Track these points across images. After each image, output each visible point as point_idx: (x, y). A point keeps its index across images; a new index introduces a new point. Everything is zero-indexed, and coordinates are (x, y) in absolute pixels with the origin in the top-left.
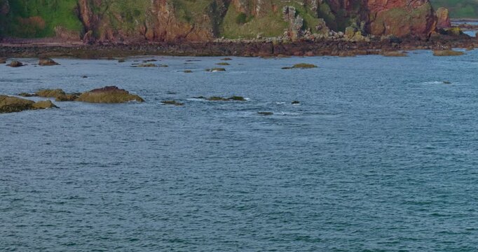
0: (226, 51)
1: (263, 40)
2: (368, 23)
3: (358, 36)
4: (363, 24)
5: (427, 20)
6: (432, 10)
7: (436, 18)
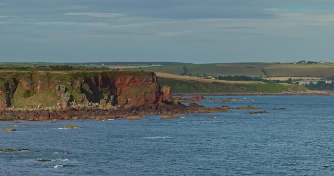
0: (15, 116)
1: (42, 109)
2: (116, 97)
3: (109, 106)
4: (112, 97)
5: (156, 94)
6: (160, 88)
7: (162, 93)
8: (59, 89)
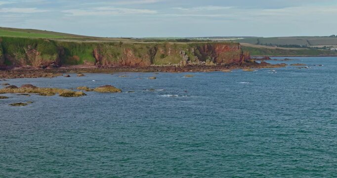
0: (156, 69)
1: (171, 65)
2: (215, 58)
3: (212, 63)
4: (213, 58)
5: (240, 56)
6: (242, 52)
7: (244, 55)
8: (182, 53)
